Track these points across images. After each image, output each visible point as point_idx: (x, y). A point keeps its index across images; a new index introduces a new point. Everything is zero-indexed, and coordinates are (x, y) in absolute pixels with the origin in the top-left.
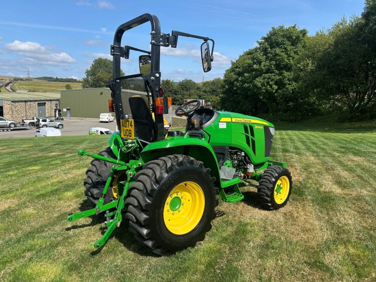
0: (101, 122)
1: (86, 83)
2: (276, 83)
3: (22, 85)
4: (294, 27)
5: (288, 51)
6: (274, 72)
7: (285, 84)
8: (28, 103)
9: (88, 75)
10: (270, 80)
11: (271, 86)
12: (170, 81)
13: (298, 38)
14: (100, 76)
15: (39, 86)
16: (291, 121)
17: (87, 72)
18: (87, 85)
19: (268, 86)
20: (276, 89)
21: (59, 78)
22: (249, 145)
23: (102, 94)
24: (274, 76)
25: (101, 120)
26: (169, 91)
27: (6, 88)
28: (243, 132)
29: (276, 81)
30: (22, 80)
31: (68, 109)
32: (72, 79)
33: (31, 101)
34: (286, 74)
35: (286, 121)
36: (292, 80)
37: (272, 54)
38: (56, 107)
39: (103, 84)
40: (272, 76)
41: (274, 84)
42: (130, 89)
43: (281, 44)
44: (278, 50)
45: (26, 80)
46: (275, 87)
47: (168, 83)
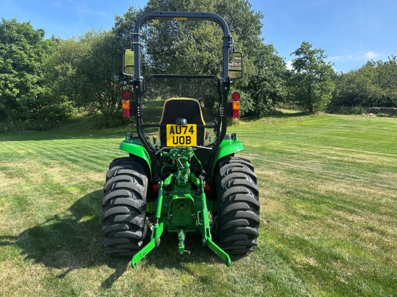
2: (17, 86)
4: (28, 23)
5: (27, 50)
6: (12, 73)
7: (29, 88)
10: (8, 82)
11: (11, 90)
13: (36, 36)
16: (41, 130)
19: (7, 90)
20: (18, 94)
24: (14, 77)
29: (16, 85)
34: (29, 76)
35: (34, 129)
36: (36, 83)
37: (6, 50)
40: (10, 77)
41: (14, 87)
43: (17, 40)
44: (14, 47)
46: (17, 91)
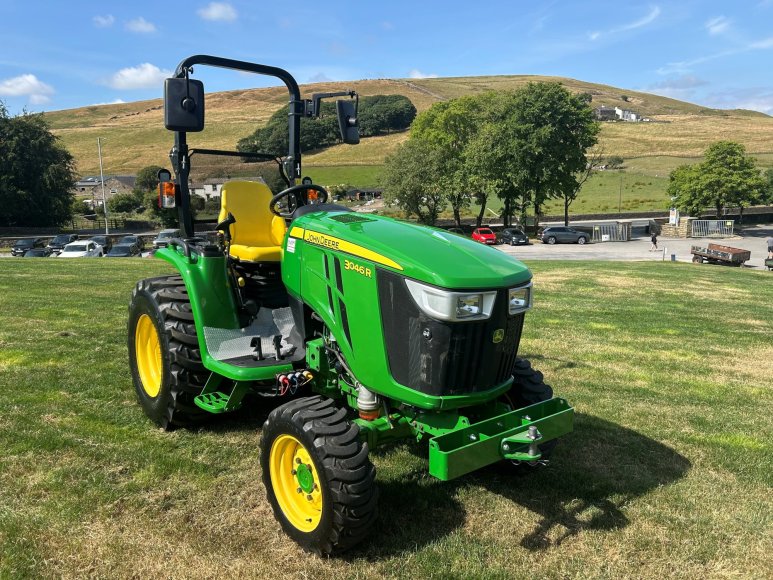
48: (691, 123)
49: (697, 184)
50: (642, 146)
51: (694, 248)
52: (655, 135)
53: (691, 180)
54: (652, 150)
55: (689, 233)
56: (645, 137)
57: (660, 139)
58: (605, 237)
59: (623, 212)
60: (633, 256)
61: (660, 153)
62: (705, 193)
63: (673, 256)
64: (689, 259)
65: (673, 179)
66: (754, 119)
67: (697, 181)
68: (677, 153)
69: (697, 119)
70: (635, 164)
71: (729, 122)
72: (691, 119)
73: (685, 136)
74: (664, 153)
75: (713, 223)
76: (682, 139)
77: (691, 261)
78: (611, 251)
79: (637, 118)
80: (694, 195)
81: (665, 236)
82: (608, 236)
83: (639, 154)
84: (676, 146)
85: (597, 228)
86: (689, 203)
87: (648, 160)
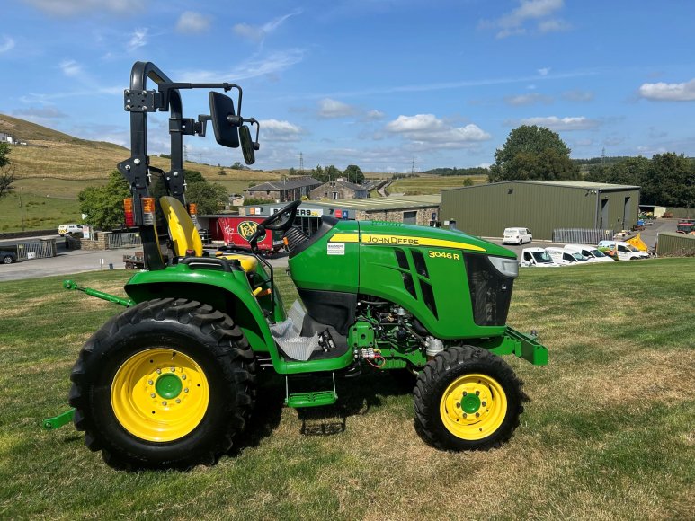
0: (506, 244)
1: (495, 174)
3: (402, 184)
8: (390, 213)
9: (499, 159)
12: (674, 155)
14: (521, 159)
15: (425, 184)
17: (497, 154)
18: (497, 179)
21: (458, 168)
22: (413, 292)
23: (511, 191)
25: (505, 240)
26: (670, 177)
27: (379, 191)
28: (396, 265)
30: (403, 176)
31: (451, 222)
32: (480, 169)
33: (394, 210)
38: (434, 218)
39: (525, 173)
42: (580, 179)
45: (410, 176)
47: (669, 159)
48: (67, 150)
49: (107, 203)
50: (26, 168)
51: (125, 257)
52: (35, 159)
53: (101, 200)
54: (36, 172)
55: (107, 245)
56: (27, 159)
57: (43, 162)
58: (31, 255)
59: (26, 230)
60: (70, 269)
61: (45, 175)
62: (116, 211)
63: (111, 265)
64: (122, 266)
65: (82, 199)
66: (118, 151)
67: (106, 201)
68: (61, 175)
69: (71, 147)
70: (23, 184)
71: (98, 151)
72: (66, 147)
73: (64, 161)
74: (49, 175)
75: (125, 236)
76: (62, 163)
77: (124, 268)
78: (45, 267)
79: (14, 140)
80: (106, 213)
81: (86, 249)
82: (33, 254)
83: (25, 175)
84: (59, 170)
85: (21, 247)
86: (103, 220)
87: (35, 181)
